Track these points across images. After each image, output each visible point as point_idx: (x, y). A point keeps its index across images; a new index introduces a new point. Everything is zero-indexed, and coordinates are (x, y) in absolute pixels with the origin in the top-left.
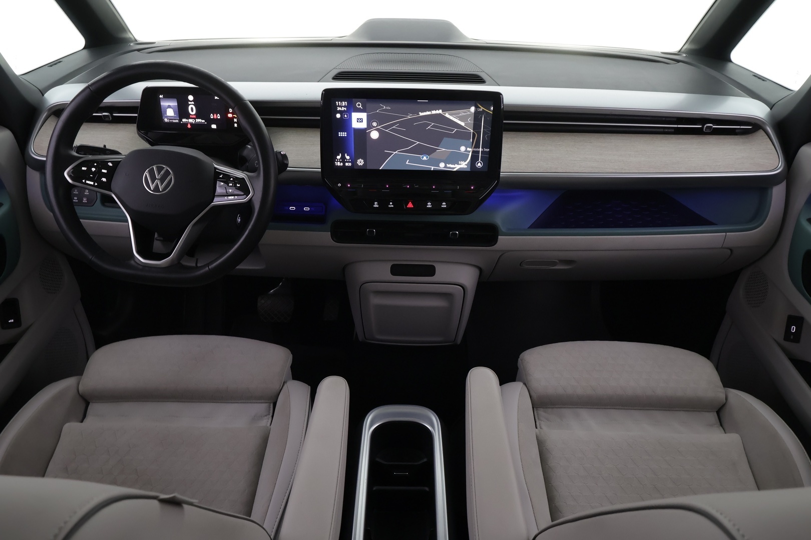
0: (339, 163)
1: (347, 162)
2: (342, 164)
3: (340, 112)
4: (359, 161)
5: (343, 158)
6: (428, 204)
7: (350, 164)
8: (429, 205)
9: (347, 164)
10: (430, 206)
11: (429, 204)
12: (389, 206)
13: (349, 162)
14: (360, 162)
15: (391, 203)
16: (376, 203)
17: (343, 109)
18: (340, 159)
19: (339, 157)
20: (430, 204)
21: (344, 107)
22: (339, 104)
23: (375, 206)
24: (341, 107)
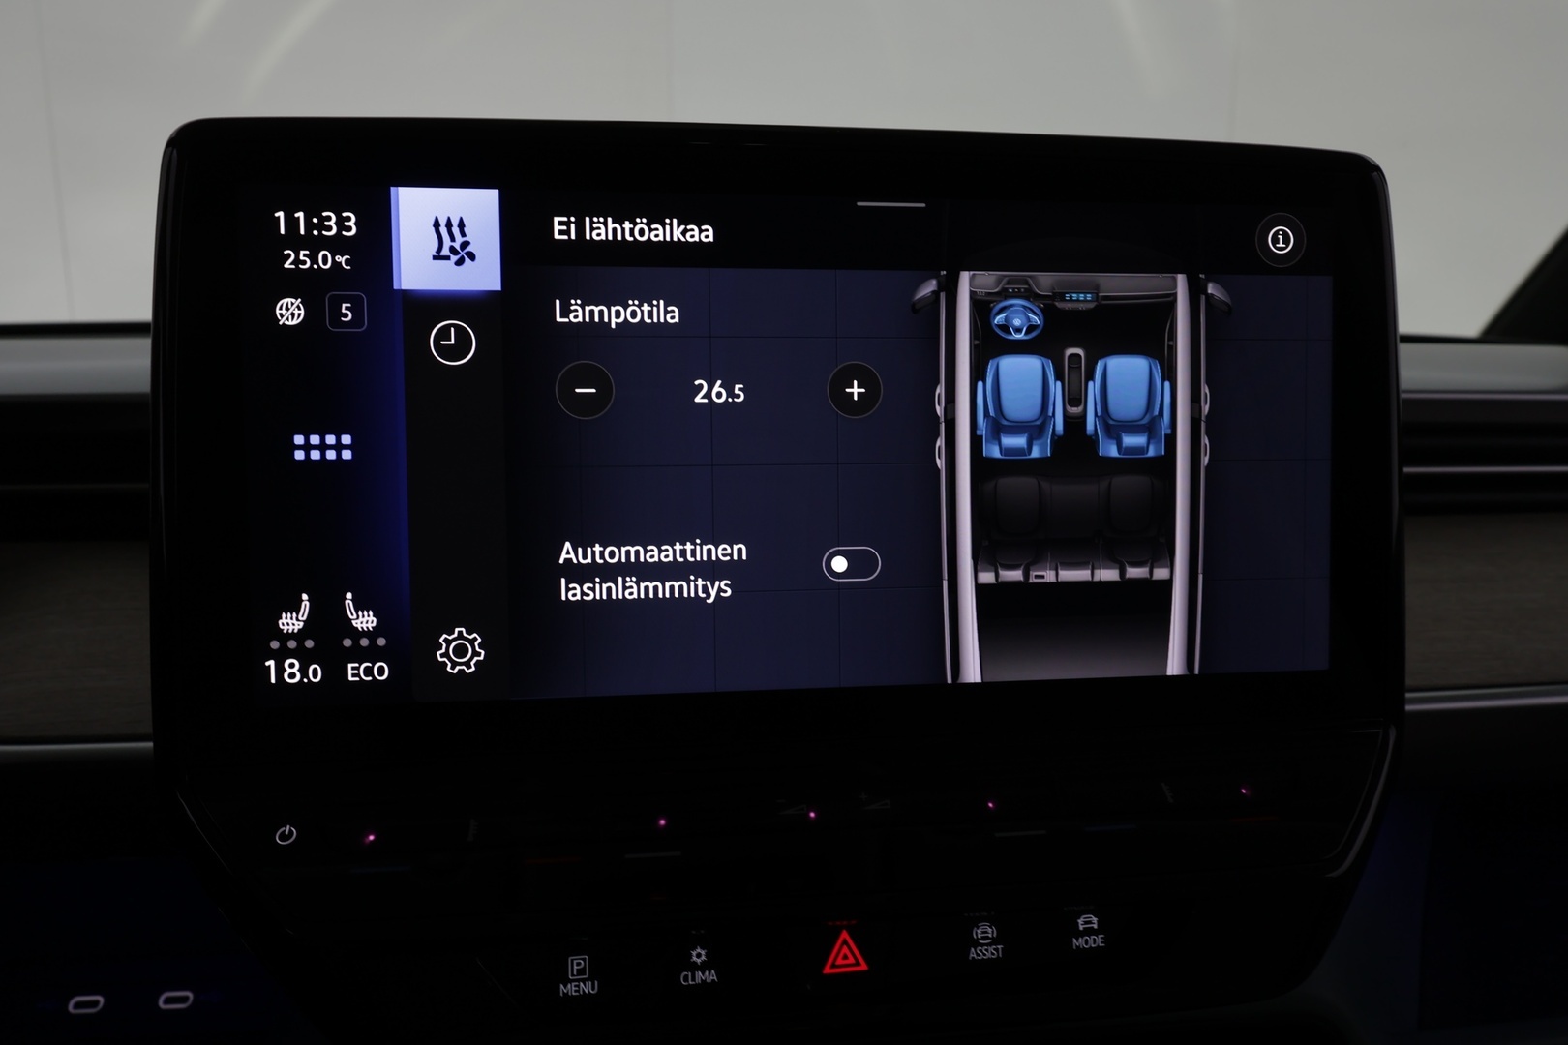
0: (292, 668)
1: (359, 655)
2: (316, 674)
3: (300, 284)
4: (447, 643)
5: (328, 625)
6: (978, 933)
7: (381, 670)
8: (985, 943)
9: (354, 672)
10: (990, 953)
11: (984, 931)
12: (687, 979)
13: (372, 654)
14: (461, 651)
15: (698, 956)
16: (577, 963)
17: (326, 260)
18: (299, 636)
19: (290, 623)
20: (991, 932)
21: (337, 245)
22: (291, 223)
23: (570, 989)
24: (314, 245)
